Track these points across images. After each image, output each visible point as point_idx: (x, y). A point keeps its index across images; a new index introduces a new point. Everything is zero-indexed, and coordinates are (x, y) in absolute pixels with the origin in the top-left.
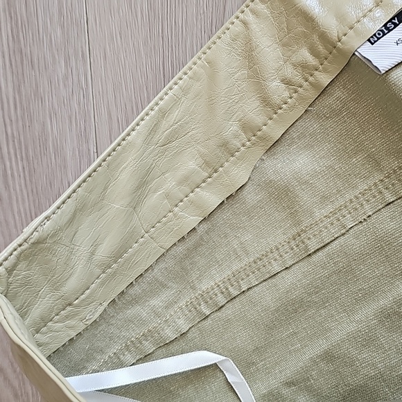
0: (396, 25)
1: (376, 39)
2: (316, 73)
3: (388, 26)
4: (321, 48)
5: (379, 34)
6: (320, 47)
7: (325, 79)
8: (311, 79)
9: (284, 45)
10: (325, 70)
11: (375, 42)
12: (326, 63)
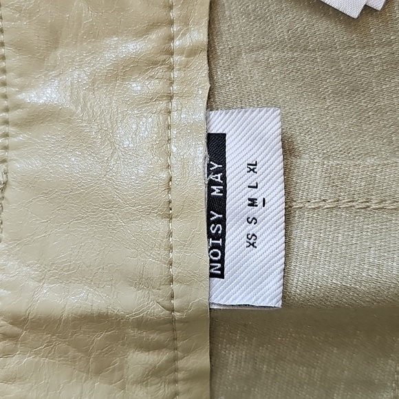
0: (223, 221)
1: (219, 265)
2: (180, 364)
3: (214, 232)
4: (155, 337)
5: (215, 255)
6: (152, 336)
7: (200, 360)
8: (180, 375)
9: (98, 372)
10: (188, 351)
11: (222, 269)
12: (179, 344)
